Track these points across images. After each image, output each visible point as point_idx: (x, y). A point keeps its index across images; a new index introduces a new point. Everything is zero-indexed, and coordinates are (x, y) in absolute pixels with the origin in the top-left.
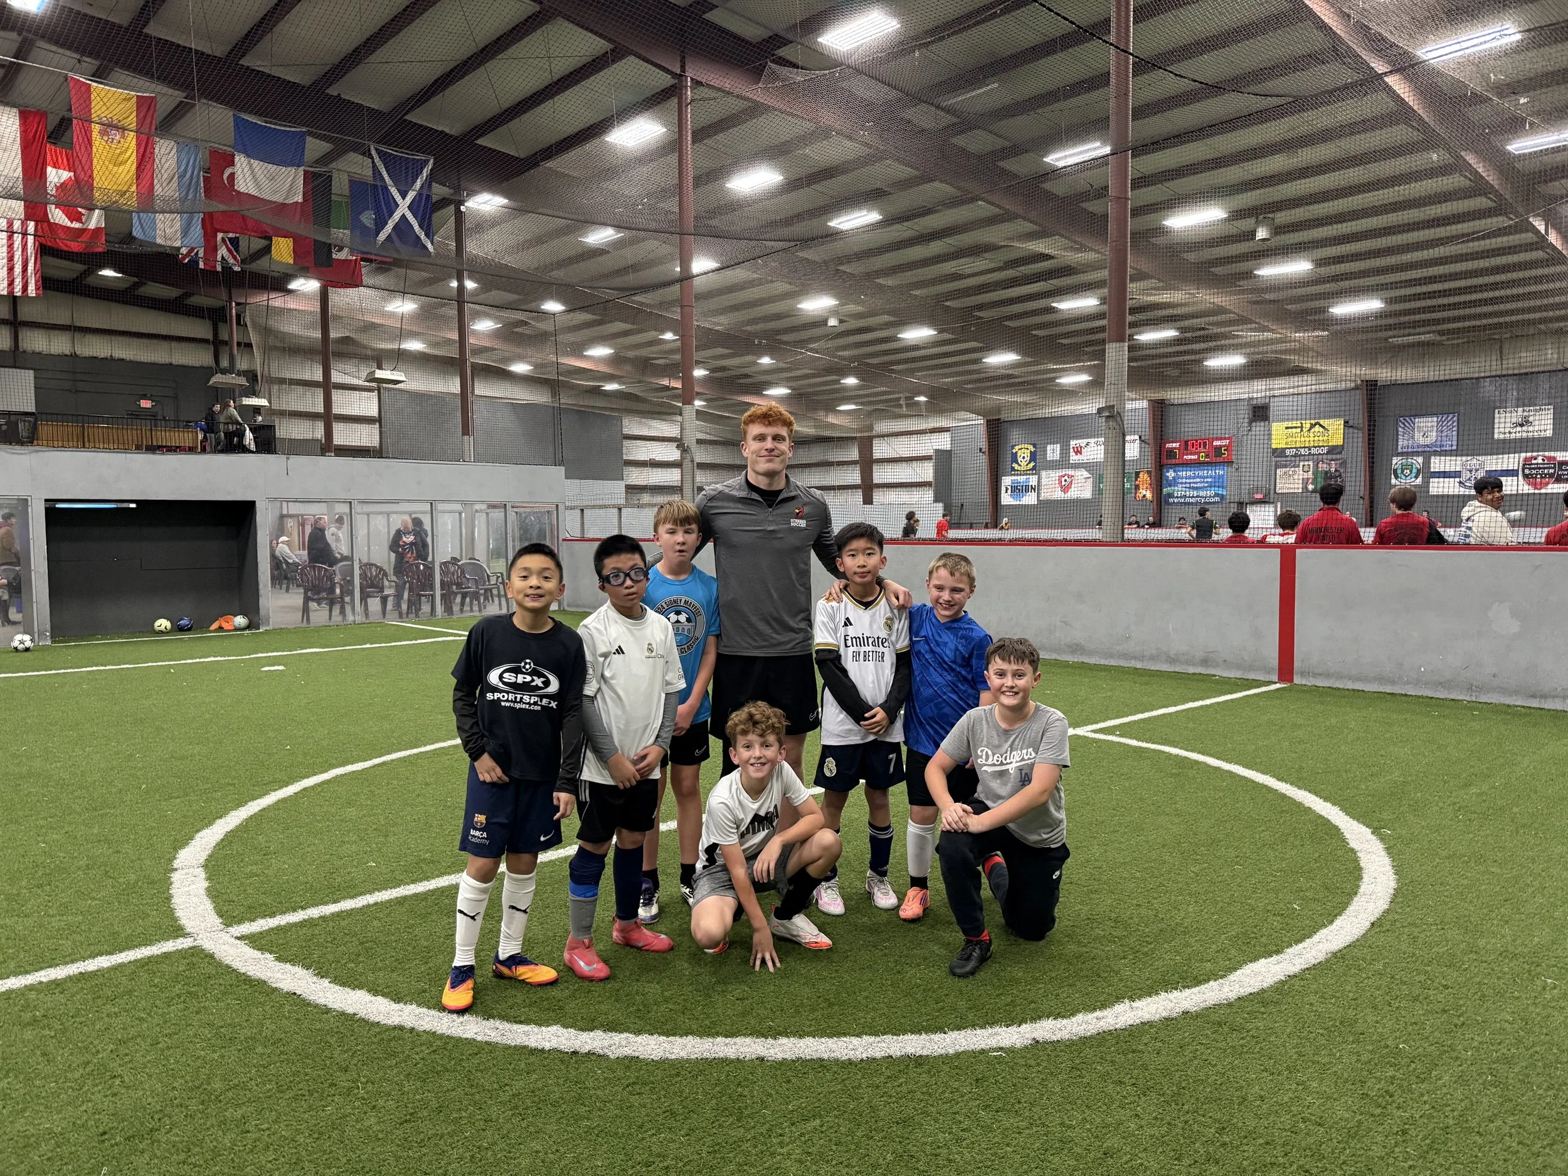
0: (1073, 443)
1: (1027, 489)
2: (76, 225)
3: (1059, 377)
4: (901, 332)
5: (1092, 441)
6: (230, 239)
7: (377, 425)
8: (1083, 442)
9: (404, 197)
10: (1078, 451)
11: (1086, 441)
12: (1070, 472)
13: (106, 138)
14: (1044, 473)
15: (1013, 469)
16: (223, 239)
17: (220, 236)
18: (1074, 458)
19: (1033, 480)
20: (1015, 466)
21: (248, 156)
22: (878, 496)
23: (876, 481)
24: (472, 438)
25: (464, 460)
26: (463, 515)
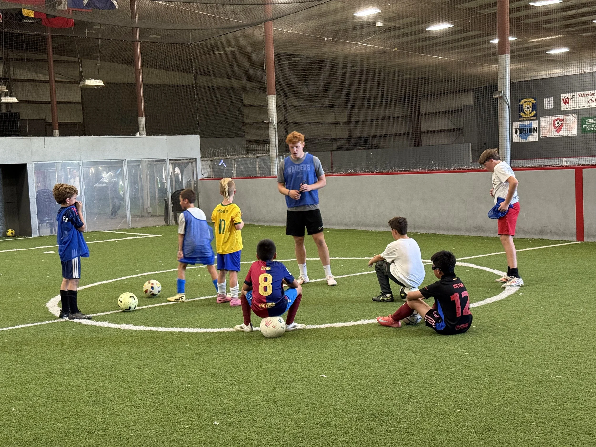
0: (562, 96)
1: (531, 130)
3: (548, 50)
4: (428, 27)
5: (576, 94)
8: (569, 95)
10: (567, 102)
11: (572, 94)
12: (561, 117)
14: (542, 119)
15: (520, 117)
18: (563, 107)
19: (535, 124)
20: (522, 114)
22: (425, 140)
23: (424, 129)
24: (144, 118)
25: (139, 133)
26: (141, 167)
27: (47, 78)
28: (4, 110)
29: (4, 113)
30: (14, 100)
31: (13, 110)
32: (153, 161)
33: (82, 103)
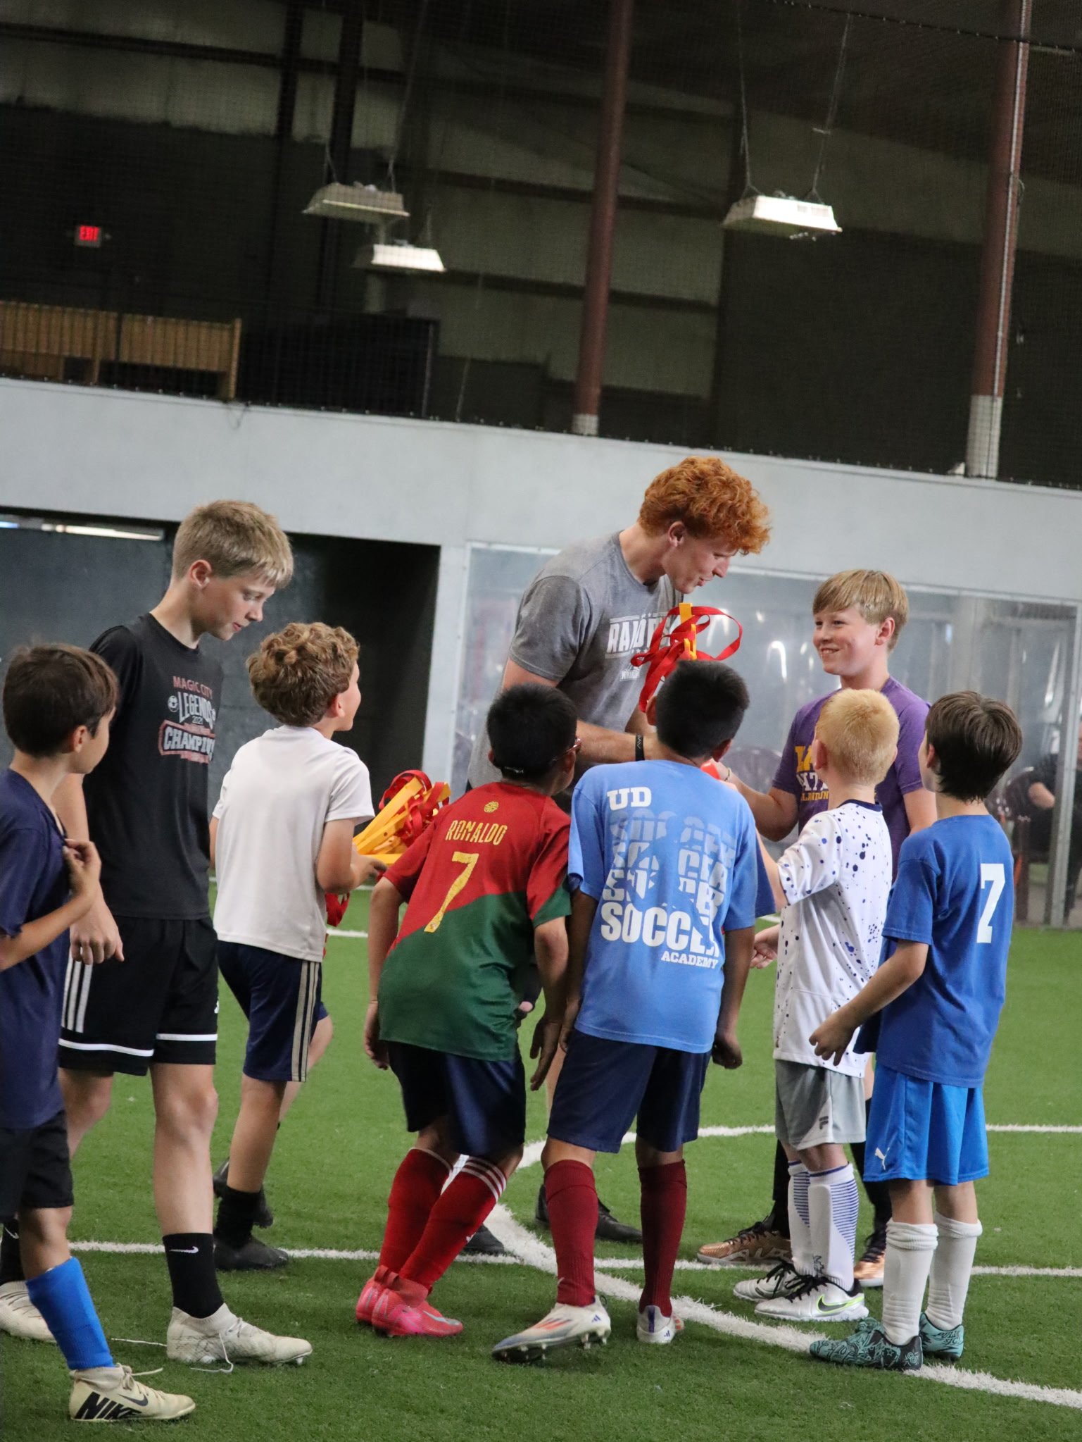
24: (999, 403)
25: (966, 469)
26: (949, 632)
27: (585, 182)
28: (375, 304)
29: (374, 317)
30: (428, 260)
31: (417, 309)
32: (1012, 609)
33: (720, 312)
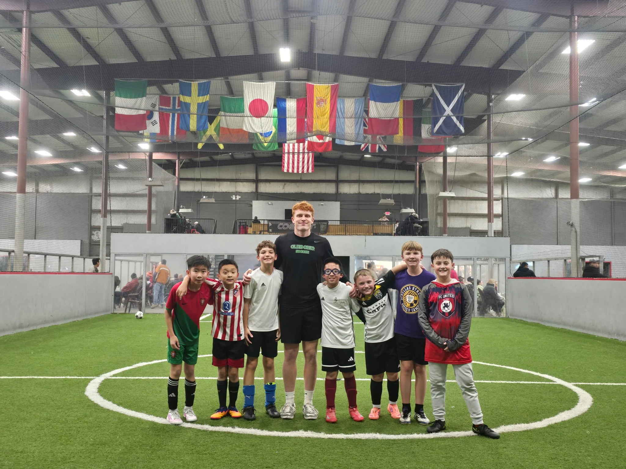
2: (321, 141)
6: (382, 137)
7: (501, 218)
9: (448, 106)
13: (318, 106)
16: (380, 138)
17: (378, 137)
21: (375, 101)
